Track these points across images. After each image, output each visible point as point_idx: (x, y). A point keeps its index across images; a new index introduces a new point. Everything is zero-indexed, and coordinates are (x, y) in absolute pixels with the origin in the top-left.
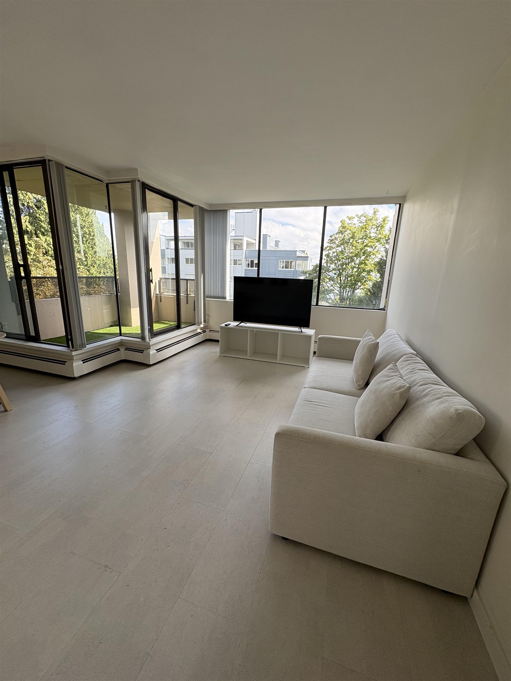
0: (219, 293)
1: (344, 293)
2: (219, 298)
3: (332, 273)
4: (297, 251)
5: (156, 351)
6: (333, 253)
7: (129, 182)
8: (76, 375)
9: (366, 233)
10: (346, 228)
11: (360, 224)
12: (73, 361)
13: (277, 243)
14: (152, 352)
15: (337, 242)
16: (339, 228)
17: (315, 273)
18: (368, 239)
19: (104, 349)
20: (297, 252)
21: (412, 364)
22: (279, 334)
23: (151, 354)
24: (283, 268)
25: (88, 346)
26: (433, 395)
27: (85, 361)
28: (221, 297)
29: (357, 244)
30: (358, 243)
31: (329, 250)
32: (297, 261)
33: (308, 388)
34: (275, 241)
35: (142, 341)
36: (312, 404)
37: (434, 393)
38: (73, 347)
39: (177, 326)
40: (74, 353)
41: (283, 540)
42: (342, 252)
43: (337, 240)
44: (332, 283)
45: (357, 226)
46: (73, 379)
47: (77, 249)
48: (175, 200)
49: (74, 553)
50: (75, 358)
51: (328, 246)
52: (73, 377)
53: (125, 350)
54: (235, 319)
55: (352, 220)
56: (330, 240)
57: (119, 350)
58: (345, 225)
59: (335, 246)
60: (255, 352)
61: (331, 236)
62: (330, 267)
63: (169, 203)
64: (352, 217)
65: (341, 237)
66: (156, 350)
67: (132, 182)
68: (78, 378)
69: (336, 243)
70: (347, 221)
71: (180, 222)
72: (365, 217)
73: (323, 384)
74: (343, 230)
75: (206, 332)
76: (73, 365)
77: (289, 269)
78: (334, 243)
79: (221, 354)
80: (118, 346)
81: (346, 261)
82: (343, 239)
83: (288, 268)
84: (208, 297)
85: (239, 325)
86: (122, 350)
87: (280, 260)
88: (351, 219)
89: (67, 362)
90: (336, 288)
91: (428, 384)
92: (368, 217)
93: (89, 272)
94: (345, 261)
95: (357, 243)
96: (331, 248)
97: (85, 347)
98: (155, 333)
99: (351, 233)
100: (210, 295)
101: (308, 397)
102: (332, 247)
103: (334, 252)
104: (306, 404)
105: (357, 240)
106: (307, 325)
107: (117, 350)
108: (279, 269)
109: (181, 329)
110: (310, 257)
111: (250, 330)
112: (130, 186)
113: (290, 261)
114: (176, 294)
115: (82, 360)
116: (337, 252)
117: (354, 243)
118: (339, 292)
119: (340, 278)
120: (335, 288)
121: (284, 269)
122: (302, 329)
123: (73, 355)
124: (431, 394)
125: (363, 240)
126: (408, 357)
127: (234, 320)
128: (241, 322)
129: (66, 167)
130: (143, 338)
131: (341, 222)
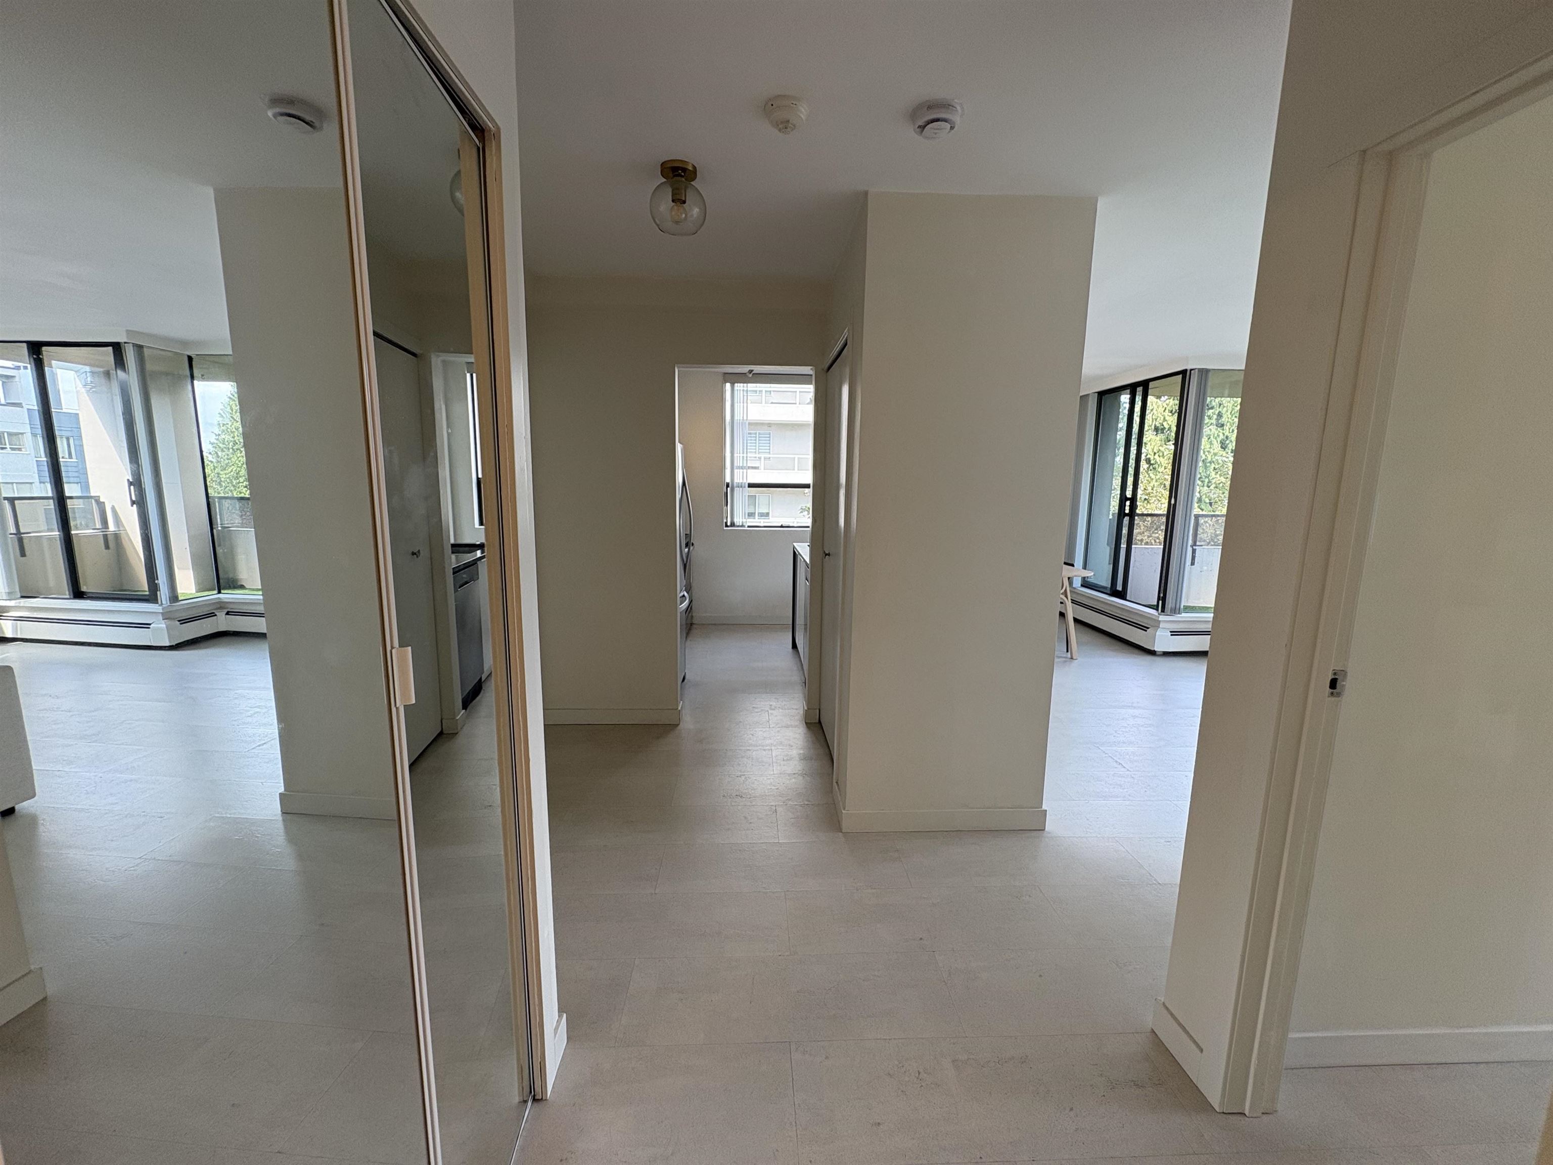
8: (1158, 649)
12: (1158, 630)
25: (1183, 615)
27: (1174, 633)
38: (1163, 611)
46: (1152, 653)
50: (1161, 626)
52: (1152, 649)
68: (1158, 654)
76: (1156, 635)
89: (1150, 628)
115: (1171, 631)
123: (1160, 619)
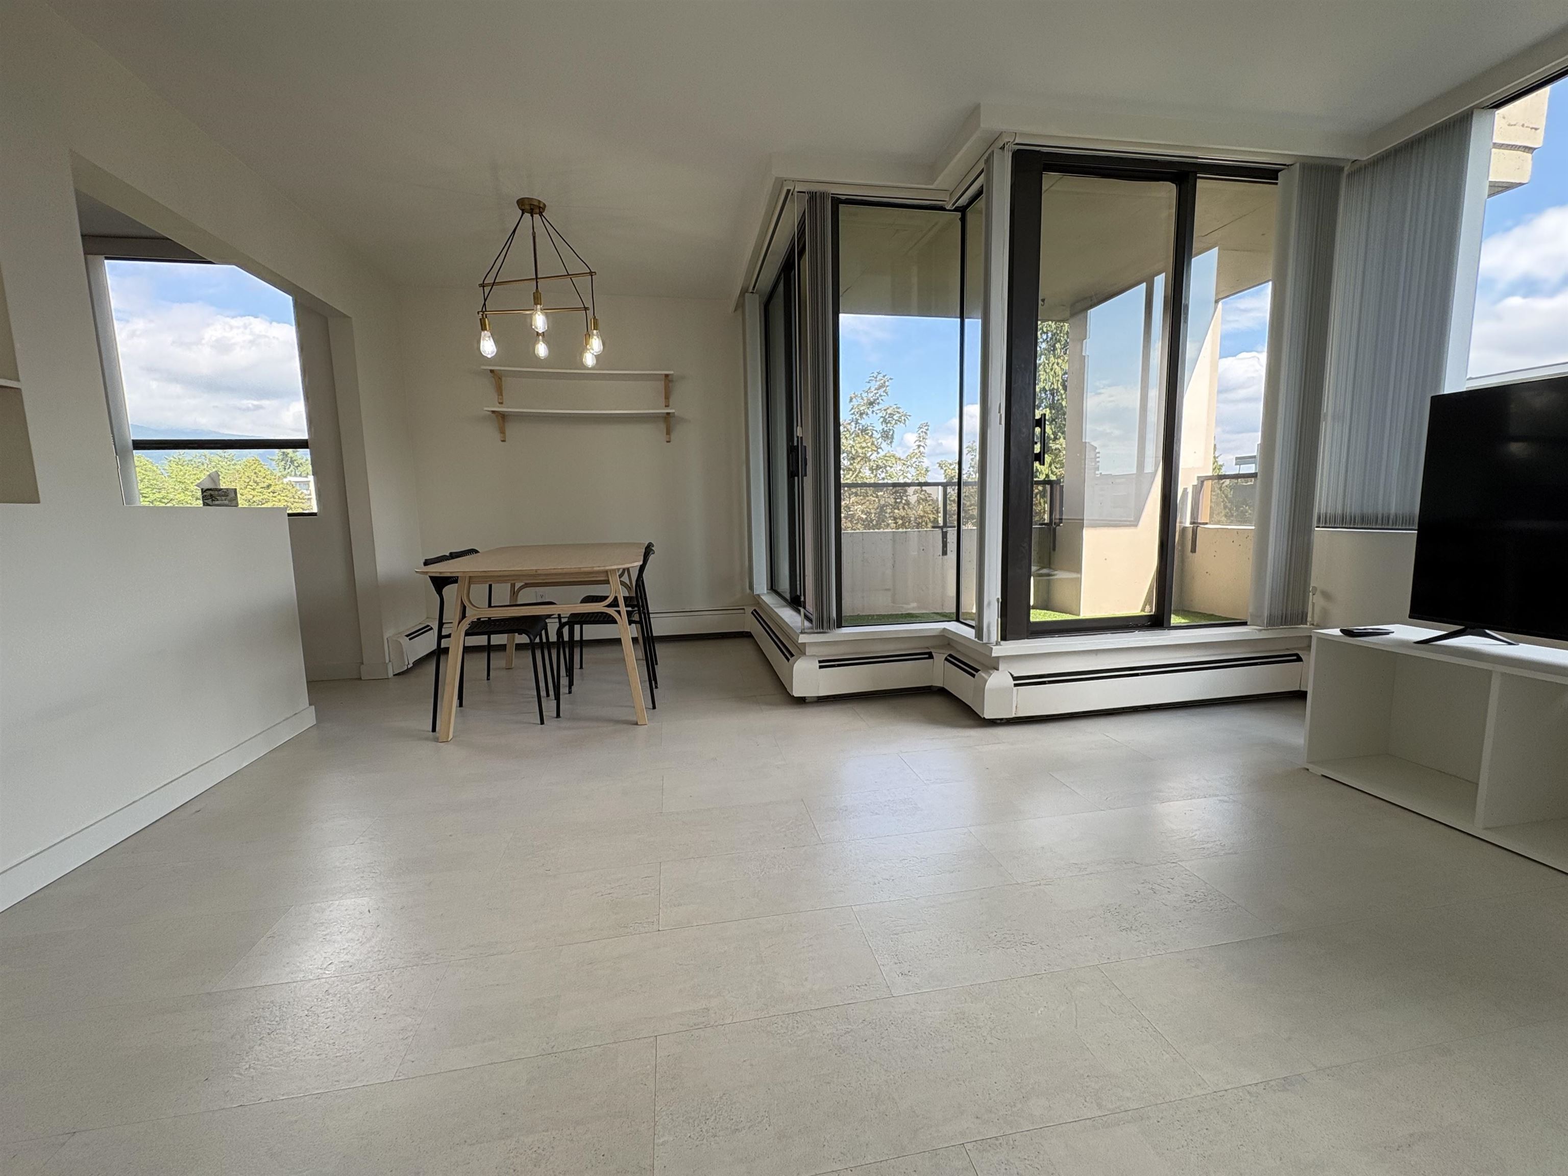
5: (1010, 680)
8: (799, 691)
12: (799, 658)
14: (1000, 680)
19: (889, 646)
23: (997, 685)
27: (825, 664)
35: (976, 640)
40: (813, 638)
48: (1182, 179)
52: (794, 695)
53: (946, 659)
57: (929, 656)
66: (1015, 678)
75: (1299, 660)
76: (794, 665)
79: (1311, 762)
80: (933, 647)
85: (1443, 642)
86: (939, 658)
89: (794, 656)
98: (1040, 628)
107: (927, 656)
111: (1503, 674)
115: (822, 659)
123: (809, 641)
127: (1410, 617)
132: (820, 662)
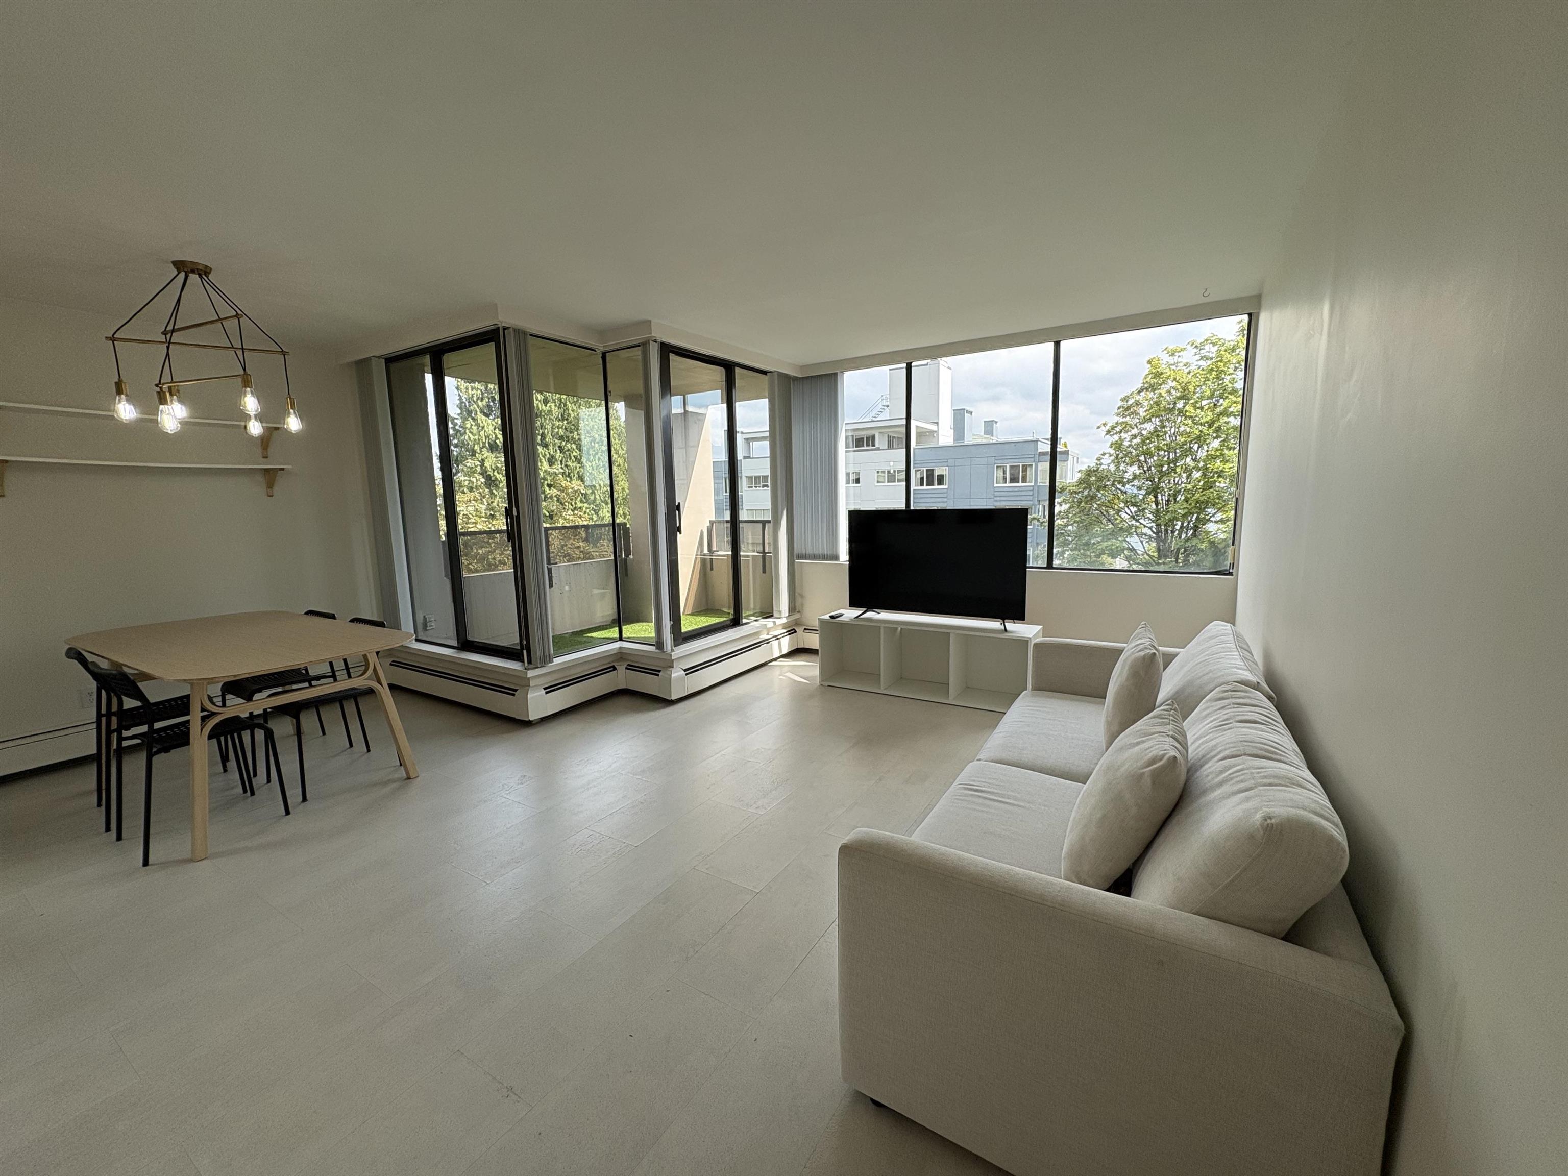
0: (823, 549)
1: (1168, 533)
2: (824, 557)
3: (1132, 486)
4: (1037, 441)
5: (683, 672)
6: (1132, 439)
7: (639, 346)
8: (533, 716)
9: (1221, 382)
10: (1164, 376)
11: (1202, 363)
12: (528, 690)
13: (989, 426)
14: (677, 673)
15: (1142, 412)
16: (1146, 378)
17: (1085, 489)
18: (1227, 397)
19: (586, 667)
20: (1039, 443)
21: (1231, 708)
22: (952, 636)
23: (674, 677)
24: (1006, 483)
25: (557, 661)
26: (1238, 782)
27: (549, 689)
28: (827, 555)
29: (1199, 411)
30: (1202, 408)
31: (1121, 432)
32: (1039, 464)
33: (986, 761)
34: (985, 422)
35: (657, 651)
36: (979, 796)
37: (1242, 777)
38: (530, 662)
39: (733, 619)
40: (530, 674)
41: (872, 1105)
42: (1156, 433)
43: (1141, 407)
44: (1134, 509)
45: (1193, 367)
46: (528, 724)
47: (578, 472)
48: (729, 367)
49: (462, 1053)
50: (532, 683)
51: (1117, 423)
52: (527, 718)
53: (626, 668)
54: (853, 603)
55: (1179, 356)
56: (1123, 407)
57: (614, 668)
58: (1159, 370)
59: (1138, 421)
60: (901, 679)
61: (1126, 399)
62: (1126, 472)
63: (718, 373)
64: (1179, 350)
65: (1152, 399)
66: (685, 670)
67: (644, 345)
68: (534, 724)
69: (1139, 414)
70: (1166, 358)
71: (739, 407)
72: (1214, 344)
73: (1025, 752)
74: (1155, 381)
75: (796, 632)
76: (527, 697)
77: (1020, 484)
78: (1135, 413)
79: (822, 681)
80: (613, 662)
81: (1169, 454)
82: (1157, 404)
83: (1018, 482)
84: (800, 557)
85: (862, 616)
86: (621, 668)
87: (996, 466)
88: (1176, 354)
89: (517, 690)
90: (1145, 523)
91: (1239, 756)
92: (1224, 344)
93: (598, 515)
94: (1165, 456)
95: (1198, 408)
96: (1126, 427)
97: (553, 662)
98: (686, 635)
99: (1179, 387)
100: (804, 552)
101: (974, 781)
102: (1127, 424)
103: (1135, 436)
104: (966, 795)
105: (1197, 402)
106: (1019, 614)
107: (612, 669)
108: (996, 485)
109: (741, 627)
110: (1072, 452)
111: (884, 627)
112: (640, 353)
113: (1021, 465)
114: (730, 553)
115: (544, 687)
116: (1142, 435)
117: (1187, 408)
118: (1152, 531)
119: (1156, 497)
120: (1141, 524)
121: (1008, 485)
122: (1006, 624)
123: (528, 676)
124: (1235, 780)
125: (1214, 400)
126: (1227, 691)
127: (850, 606)
128: (865, 609)
129: (531, 335)
130: (659, 644)
131: (1149, 362)
132: (545, 689)
